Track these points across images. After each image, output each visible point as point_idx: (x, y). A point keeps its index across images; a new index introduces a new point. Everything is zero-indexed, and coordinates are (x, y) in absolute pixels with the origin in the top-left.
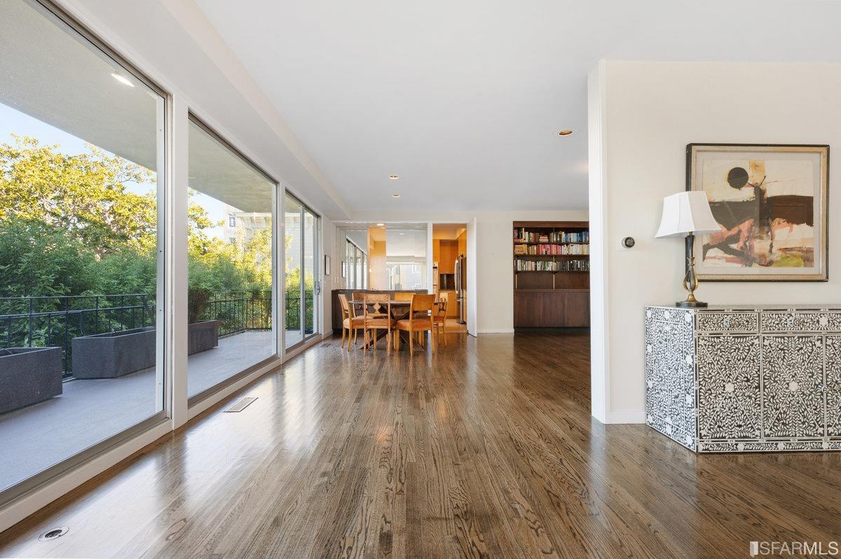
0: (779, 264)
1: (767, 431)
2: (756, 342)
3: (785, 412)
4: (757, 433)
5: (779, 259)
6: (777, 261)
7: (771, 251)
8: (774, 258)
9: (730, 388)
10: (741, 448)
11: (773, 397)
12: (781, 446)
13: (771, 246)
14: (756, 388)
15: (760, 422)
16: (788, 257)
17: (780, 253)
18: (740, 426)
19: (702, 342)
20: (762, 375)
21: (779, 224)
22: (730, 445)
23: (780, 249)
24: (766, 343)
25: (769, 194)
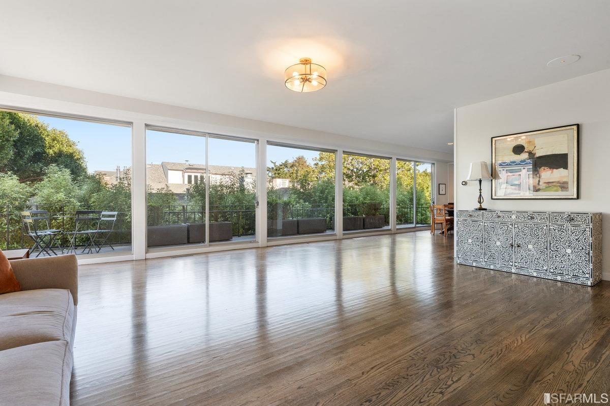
0: (544, 190)
1: (486, 260)
2: (481, 224)
3: (494, 254)
4: (481, 260)
5: (544, 188)
6: (543, 189)
7: (539, 184)
8: (541, 187)
9: (470, 241)
10: (474, 264)
11: (489, 247)
12: (492, 267)
13: (539, 181)
14: (481, 242)
15: (483, 256)
16: (549, 187)
17: (545, 185)
18: (474, 256)
19: (459, 223)
20: (484, 237)
21: (544, 169)
22: (469, 262)
23: (545, 183)
24: (486, 224)
25: (538, 155)
